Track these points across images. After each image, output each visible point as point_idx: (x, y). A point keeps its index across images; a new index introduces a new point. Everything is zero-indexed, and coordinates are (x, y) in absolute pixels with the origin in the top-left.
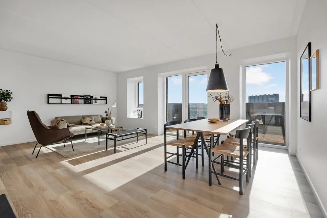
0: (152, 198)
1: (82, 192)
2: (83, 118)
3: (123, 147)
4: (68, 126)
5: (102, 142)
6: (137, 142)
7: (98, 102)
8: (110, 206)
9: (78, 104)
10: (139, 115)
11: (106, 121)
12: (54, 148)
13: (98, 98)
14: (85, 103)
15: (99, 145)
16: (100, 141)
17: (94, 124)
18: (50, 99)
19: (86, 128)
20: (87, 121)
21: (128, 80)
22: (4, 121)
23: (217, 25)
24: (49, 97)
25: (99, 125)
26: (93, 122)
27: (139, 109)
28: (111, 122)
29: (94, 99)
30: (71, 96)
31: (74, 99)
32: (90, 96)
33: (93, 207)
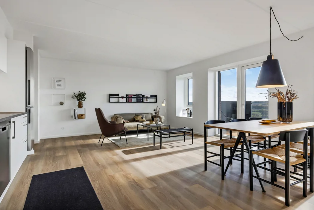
0: (186, 189)
1: (131, 174)
2: (136, 116)
3: (169, 145)
4: (124, 123)
5: (151, 138)
6: (184, 141)
7: (149, 100)
8: (150, 187)
9: (132, 102)
10: (188, 114)
11: (155, 119)
12: (113, 140)
13: (149, 96)
14: (138, 102)
15: (148, 140)
16: (149, 137)
17: (145, 121)
18: (110, 98)
19: (138, 125)
20: (139, 118)
21: (177, 77)
22: (81, 116)
23: (271, 8)
24: (110, 96)
25: (148, 122)
26: (144, 119)
27: (189, 107)
28: (159, 120)
29: (145, 98)
30: (127, 95)
31: (128, 98)
32: (141, 95)
33: (137, 185)
